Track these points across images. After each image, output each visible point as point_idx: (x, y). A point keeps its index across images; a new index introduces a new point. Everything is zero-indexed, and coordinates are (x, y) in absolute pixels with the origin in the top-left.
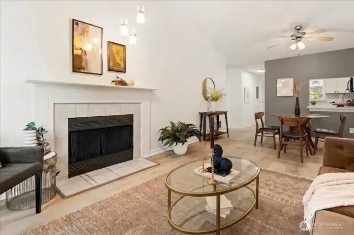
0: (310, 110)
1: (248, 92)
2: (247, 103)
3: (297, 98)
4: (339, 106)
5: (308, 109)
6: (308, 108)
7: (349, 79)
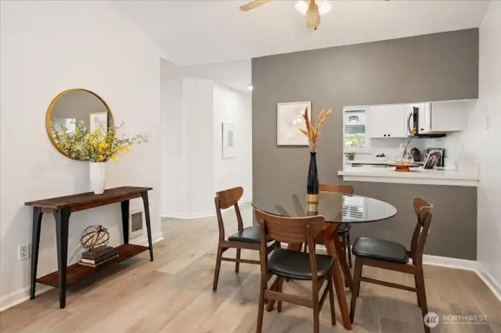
0: (345, 179)
1: (231, 134)
2: (227, 158)
3: (313, 155)
4: (399, 168)
5: (341, 177)
6: (340, 173)
7: (410, 108)
